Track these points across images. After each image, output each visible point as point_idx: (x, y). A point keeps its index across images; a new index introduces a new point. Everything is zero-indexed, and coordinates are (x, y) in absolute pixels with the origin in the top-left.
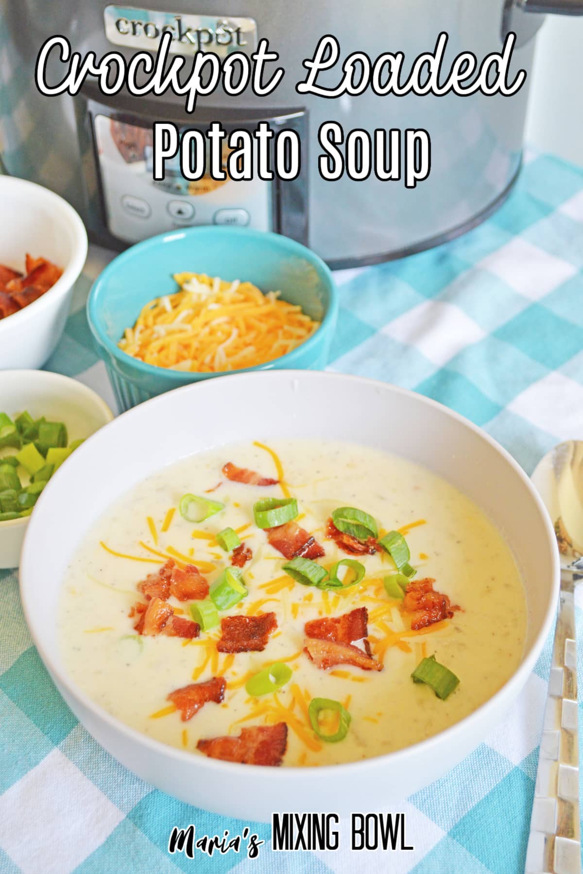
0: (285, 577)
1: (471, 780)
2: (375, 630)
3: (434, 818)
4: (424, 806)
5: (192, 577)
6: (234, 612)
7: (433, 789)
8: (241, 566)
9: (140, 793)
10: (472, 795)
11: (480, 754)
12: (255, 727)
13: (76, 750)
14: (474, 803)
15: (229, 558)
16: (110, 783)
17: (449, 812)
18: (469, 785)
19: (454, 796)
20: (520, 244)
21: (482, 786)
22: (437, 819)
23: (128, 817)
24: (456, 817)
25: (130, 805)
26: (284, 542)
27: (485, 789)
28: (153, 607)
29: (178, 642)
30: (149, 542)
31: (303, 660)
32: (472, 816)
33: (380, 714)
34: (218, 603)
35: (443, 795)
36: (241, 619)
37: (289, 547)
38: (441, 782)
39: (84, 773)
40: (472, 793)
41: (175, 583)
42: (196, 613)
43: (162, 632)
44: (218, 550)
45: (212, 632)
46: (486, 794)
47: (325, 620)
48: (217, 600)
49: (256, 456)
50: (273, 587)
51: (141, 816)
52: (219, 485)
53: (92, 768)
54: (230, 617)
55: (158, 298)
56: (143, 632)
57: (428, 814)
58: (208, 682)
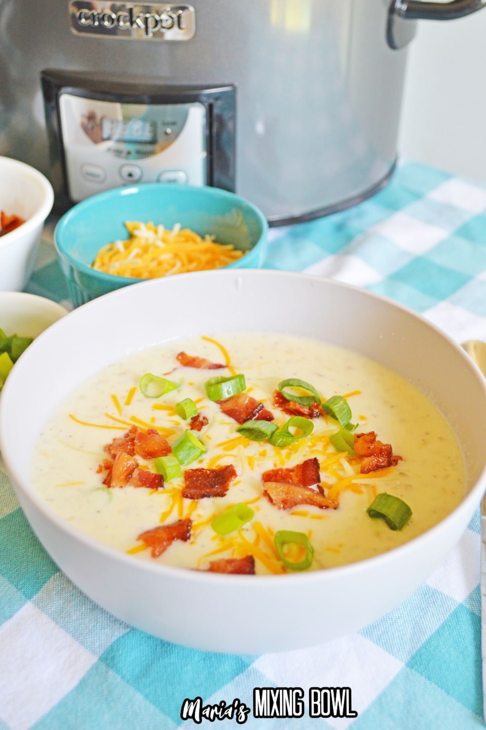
0: (239, 438)
1: (421, 617)
2: (326, 477)
3: (391, 651)
4: (380, 641)
5: (153, 438)
6: (195, 466)
7: (387, 626)
8: (199, 430)
9: (112, 637)
10: (424, 630)
11: (426, 594)
12: (223, 559)
13: (49, 602)
14: (427, 637)
15: (187, 425)
16: (82, 630)
17: (405, 645)
18: (419, 621)
19: (407, 631)
20: (400, 217)
21: (432, 622)
22: (394, 651)
23: (100, 659)
24: (411, 649)
25: (102, 648)
26: (235, 410)
27: (435, 624)
28: (119, 461)
29: (144, 492)
30: (113, 413)
31: (264, 502)
32: (427, 647)
33: (340, 545)
34: (180, 458)
35: (397, 630)
36: (203, 471)
37: (240, 414)
38: (393, 620)
39: (56, 623)
40: (423, 628)
41: (139, 444)
42: (160, 466)
43: (128, 483)
44: (177, 418)
45: (175, 482)
46: (436, 628)
47: (281, 470)
48: (179, 455)
49: (205, 347)
50: (229, 445)
51: (113, 658)
52: (175, 369)
53: (64, 617)
54: (192, 470)
55: (112, 243)
56: (111, 485)
57: (385, 647)
58: (174, 524)
